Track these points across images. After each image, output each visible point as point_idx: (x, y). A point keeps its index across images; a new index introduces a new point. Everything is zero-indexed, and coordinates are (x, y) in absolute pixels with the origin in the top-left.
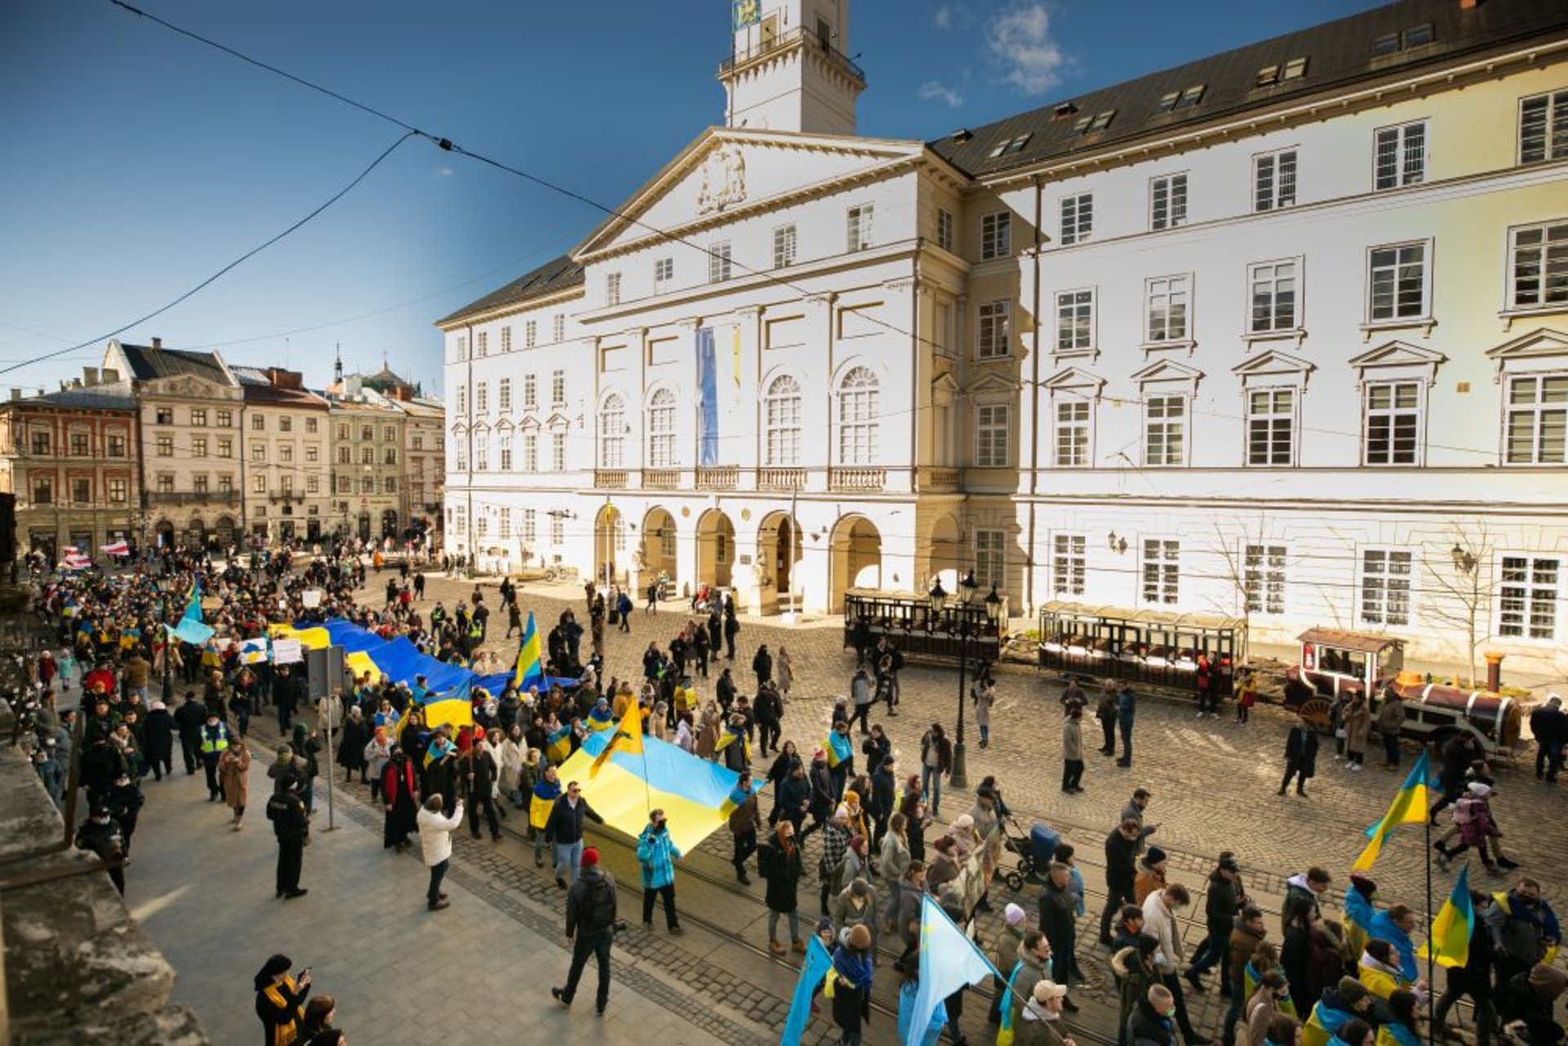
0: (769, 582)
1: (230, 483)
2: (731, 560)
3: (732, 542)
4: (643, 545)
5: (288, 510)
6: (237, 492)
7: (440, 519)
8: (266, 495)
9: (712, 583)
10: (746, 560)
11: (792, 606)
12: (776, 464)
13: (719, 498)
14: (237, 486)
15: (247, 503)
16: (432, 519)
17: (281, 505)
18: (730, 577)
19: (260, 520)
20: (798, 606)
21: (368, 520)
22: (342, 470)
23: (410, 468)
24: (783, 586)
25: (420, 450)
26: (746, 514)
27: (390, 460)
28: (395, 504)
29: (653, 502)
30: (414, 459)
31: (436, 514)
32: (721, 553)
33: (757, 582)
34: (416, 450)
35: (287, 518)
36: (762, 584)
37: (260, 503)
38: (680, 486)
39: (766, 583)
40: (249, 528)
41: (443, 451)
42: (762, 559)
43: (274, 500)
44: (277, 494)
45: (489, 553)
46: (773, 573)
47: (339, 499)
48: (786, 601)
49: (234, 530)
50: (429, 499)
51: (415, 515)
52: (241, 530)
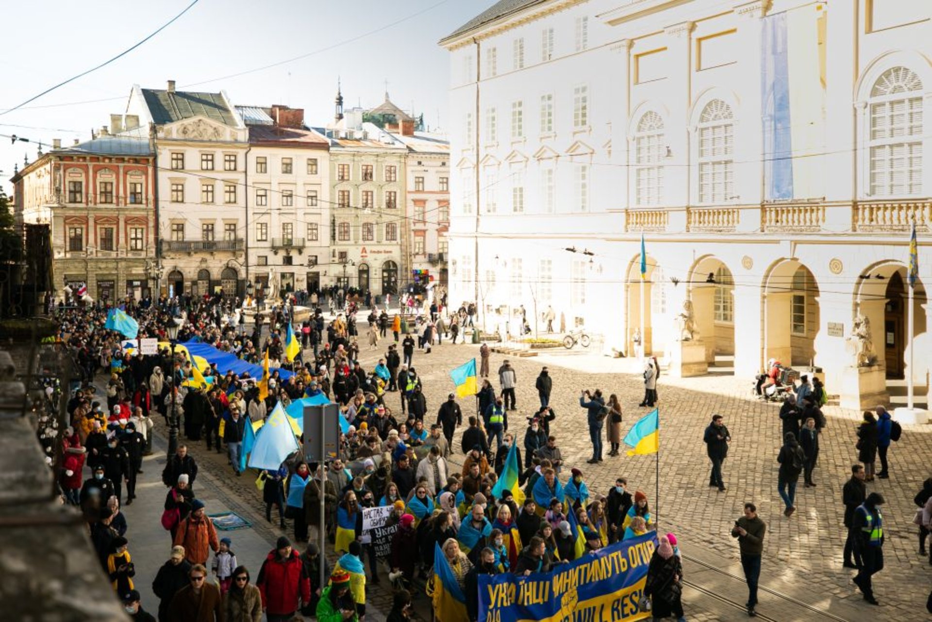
0: (872, 362)
1: (234, 230)
2: (814, 328)
3: (815, 305)
4: (689, 305)
5: (288, 261)
6: (241, 240)
7: (444, 272)
8: (268, 244)
9: (786, 362)
10: (836, 330)
11: (910, 399)
12: (883, 194)
13: (796, 243)
14: (241, 234)
15: (250, 251)
16: (434, 272)
17: (282, 254)
18: (813, 353)
19: (263, 270)
20: (920, 399)
21: (367, 272)
22: (343, 215)
23: (412, 211)
24: (895, 370)
25: (423, 191)
26: (836, 266)
27: (390, 204)
28: (396, 255)
29: (702, 249)
30: (415, 201)
31: (439, 267)
32: (798, 320)
33: (856, 361)
34: (418, 191)
35: (287, 269)
36: (863, 365)
37: (263, 253)
38: (739, 228)
39: (869, 363)
40: (252, 278)
41: (447, 192)
42: (862, 329)
43: (275, 250)
44: (278, 243)
45: (498, 311)
46: (878, 350)
47: (338, 249)
48: (902, 391)
49: (238, 281)
50: (433, 249)
51: (416, 267)
52: (243, 281)
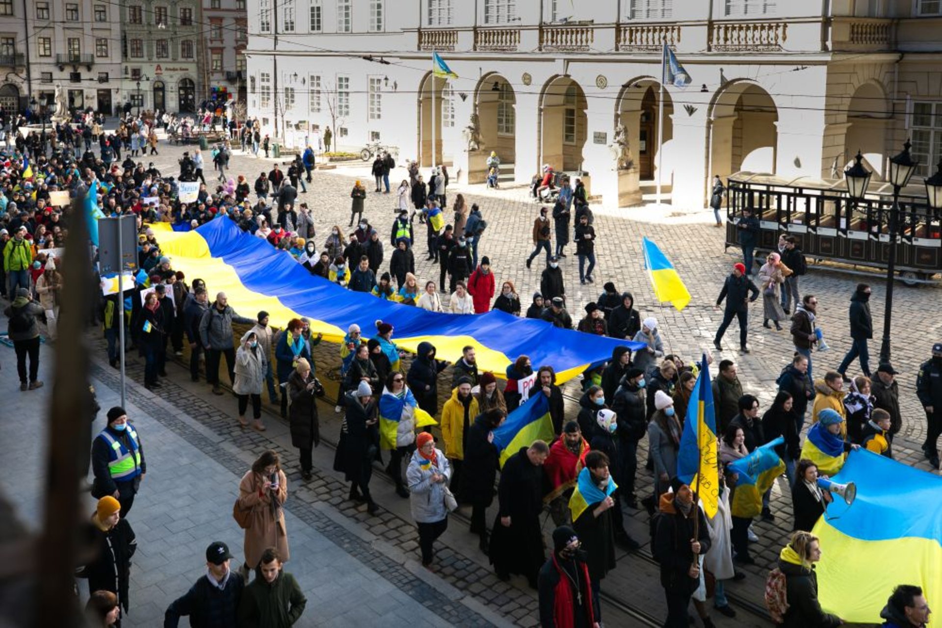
0: (629, 165)
1: (13, 45)
2: (583, 138)
3: (584, 117)
4: (475, 118)
5: (76, 78)
6: (22, 55)
7: (243, 92)
8: (52, 60)
9: (558, 167)
10: (600, 138)
11: (658, 196)
12: (641, 18)
13: (569, 61)
14: (21, 48)
15: (32, 68)
16: (233, 89)
17: (68, 71)
18: (581, 160)
19: (47, 88)
20: (666, 196)
21: (163, 89)
22: (134, 32)
23: (208, 31)
24: (647, 173)
25: (219, 9)
26: (601, 82)
27: (186, 21)
28: (192, 72)
29: (488, 67)
30: (212, 19)
31: (238, 85)
32: (569, 131)
33: (615, 165)
34: (214, 9)
35: (75, 86)
36: (621, 168)
37: (46, 69)
38: (520, 47)
39: (625, 167)
40: (35, 95)
41: (244, 10)
42: (621, 137)
43: (61, 66)
44: (64, 59)
45: (297, 127)
46: (634, 156)
47: (130, 66)
48: (651, 190)
49: (19, 99)
50: (230, 67)
51: (214, 84)
52: (26, 98)
